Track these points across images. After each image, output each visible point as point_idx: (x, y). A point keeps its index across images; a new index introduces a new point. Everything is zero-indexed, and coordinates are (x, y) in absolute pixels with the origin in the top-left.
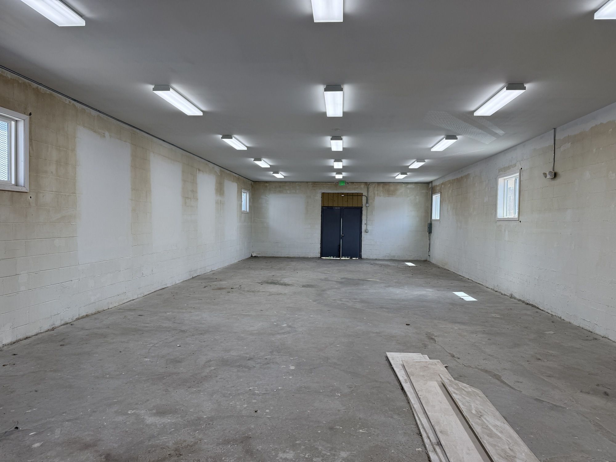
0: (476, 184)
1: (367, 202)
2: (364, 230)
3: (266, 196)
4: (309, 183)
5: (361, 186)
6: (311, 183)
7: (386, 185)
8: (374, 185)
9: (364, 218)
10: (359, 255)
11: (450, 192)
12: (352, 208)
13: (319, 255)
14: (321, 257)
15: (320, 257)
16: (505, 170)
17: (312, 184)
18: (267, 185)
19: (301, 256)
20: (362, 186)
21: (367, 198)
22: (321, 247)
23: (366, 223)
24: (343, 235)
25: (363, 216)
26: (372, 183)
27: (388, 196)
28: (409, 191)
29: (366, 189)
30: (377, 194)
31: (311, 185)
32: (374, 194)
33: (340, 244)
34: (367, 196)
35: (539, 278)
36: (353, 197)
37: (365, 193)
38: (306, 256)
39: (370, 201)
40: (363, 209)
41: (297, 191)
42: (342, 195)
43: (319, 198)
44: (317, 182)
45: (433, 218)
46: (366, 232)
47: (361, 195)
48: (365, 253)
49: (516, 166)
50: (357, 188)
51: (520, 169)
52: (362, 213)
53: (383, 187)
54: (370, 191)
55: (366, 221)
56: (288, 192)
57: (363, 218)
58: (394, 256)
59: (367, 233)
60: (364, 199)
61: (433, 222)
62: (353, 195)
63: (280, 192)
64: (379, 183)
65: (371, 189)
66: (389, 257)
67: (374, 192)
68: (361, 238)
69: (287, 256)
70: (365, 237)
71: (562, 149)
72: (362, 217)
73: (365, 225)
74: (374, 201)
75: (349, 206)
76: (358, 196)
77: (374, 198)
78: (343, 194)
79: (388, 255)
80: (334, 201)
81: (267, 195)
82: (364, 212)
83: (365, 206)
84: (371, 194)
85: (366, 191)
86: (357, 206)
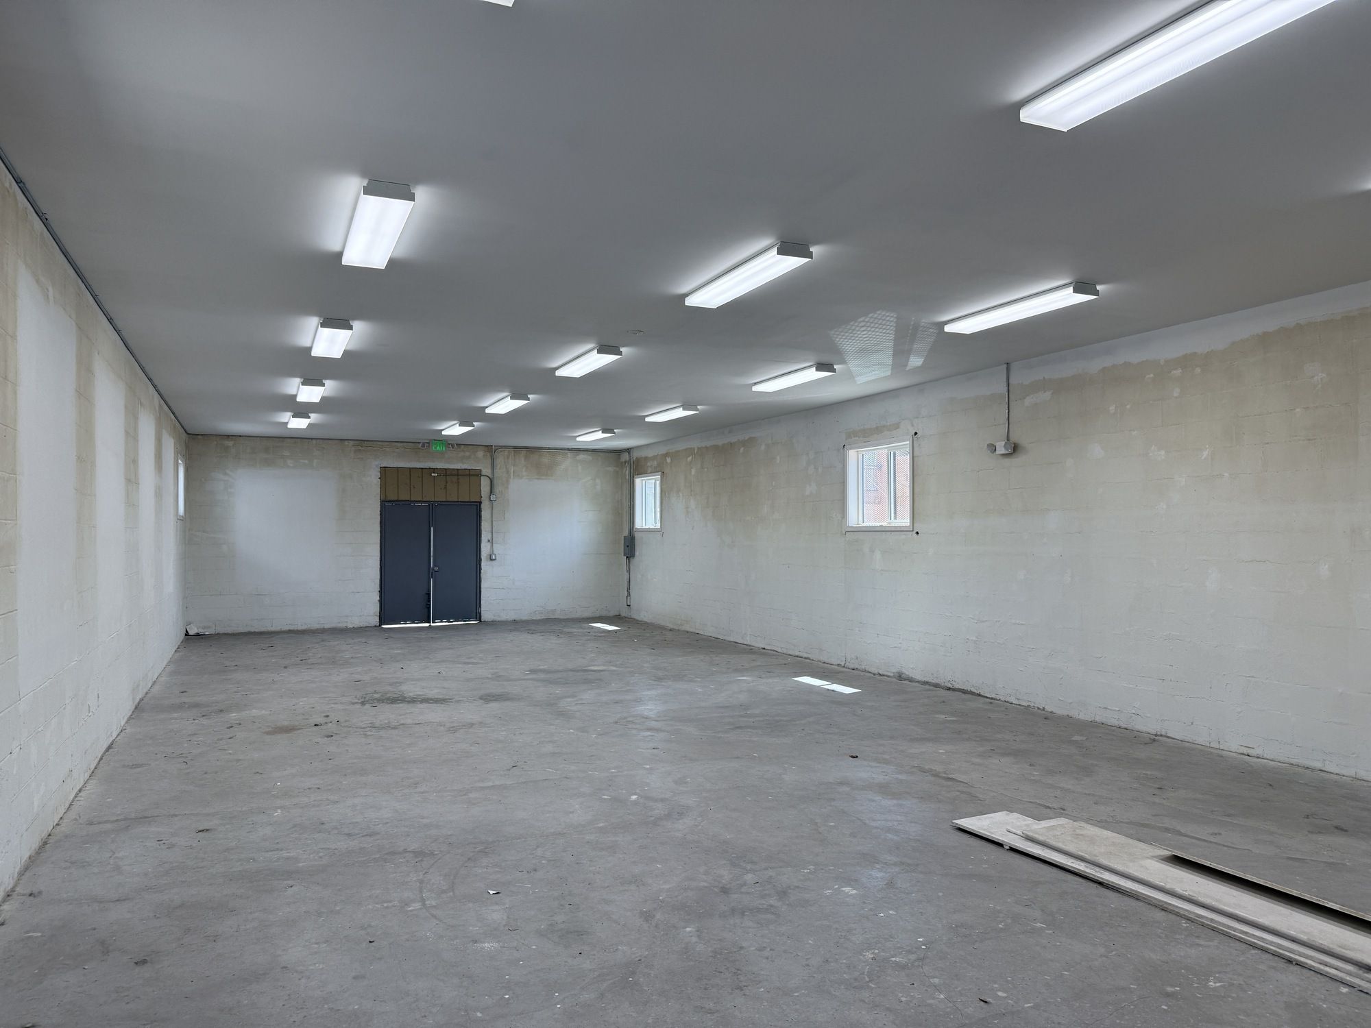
0: (778, 458)
1: (492, 492)
2: (485, 555)
3: (225, 474)
4: (346, 443)
5: (478, 453)
6: (352, 443)
7: (532, 452)
8: (506, 453)
9: (485, 526)
10: (475, 615)
11: (693, 473)
12: (457, 503)
13: (376, 621)
14: (380, 626)
15: (378, 624)
16: (869, 435)
17: (353, 445)
18: (230, 443)
19: (327, 626)
20: (480, 454)
21: (491, 482)
22: (380, 601)
23: (490, 538)
24: (436, 569)
25: (483, 524)
26: (502, 447)
27: (537, 477)
28: (580, 468)
29: (489, 461)
30: (514, 472)
31: (353, 448)
32: (508, 472)
33: (429, 590)
34: (490, 476)
35: (977, 637)
36: (458, 479)
37: (486, 471)
38: (342, 625)
39: (497, 489)
40: (483, 506)
41: (315, 461)
42: (433, 474)
43: (373, 478)
44: (367, 441)
45: (639, 524)
46: (491, 560)
47: (477, 474)
48: (489, 610)
49: (898, 428)
50: (469, 457)
51: (913, 434)
52: (481, 517)
53: (526, 458)
54: (499, 466)
55: (490, 533)
56: (290, 463)
57: (483, 528)
58: (554, 611)
59: (493, 562)
60: (485, 483)
61: (637, 535)
62: (457, 473)
63: (268, 463)
64: (517, 449)
65: (500, 461)
66: (542, 613)
67: (506, 468)
68: (480, 573)
69: (286, 628)
70: (489, 572)
71: (1028, 401)
72: (480, 525)
73: (489, 545)
74: (507, 488)
75: (450, 500)
76: (470, 475)
77: (508, 481)
78: (434, 470)
79: (541, 609)
80: (412, 487)
81: (228, 471)
82: (485, 514)
83: (488, 499)
84: (499, 472)
85: (490, 466)
86: (468, 500)
